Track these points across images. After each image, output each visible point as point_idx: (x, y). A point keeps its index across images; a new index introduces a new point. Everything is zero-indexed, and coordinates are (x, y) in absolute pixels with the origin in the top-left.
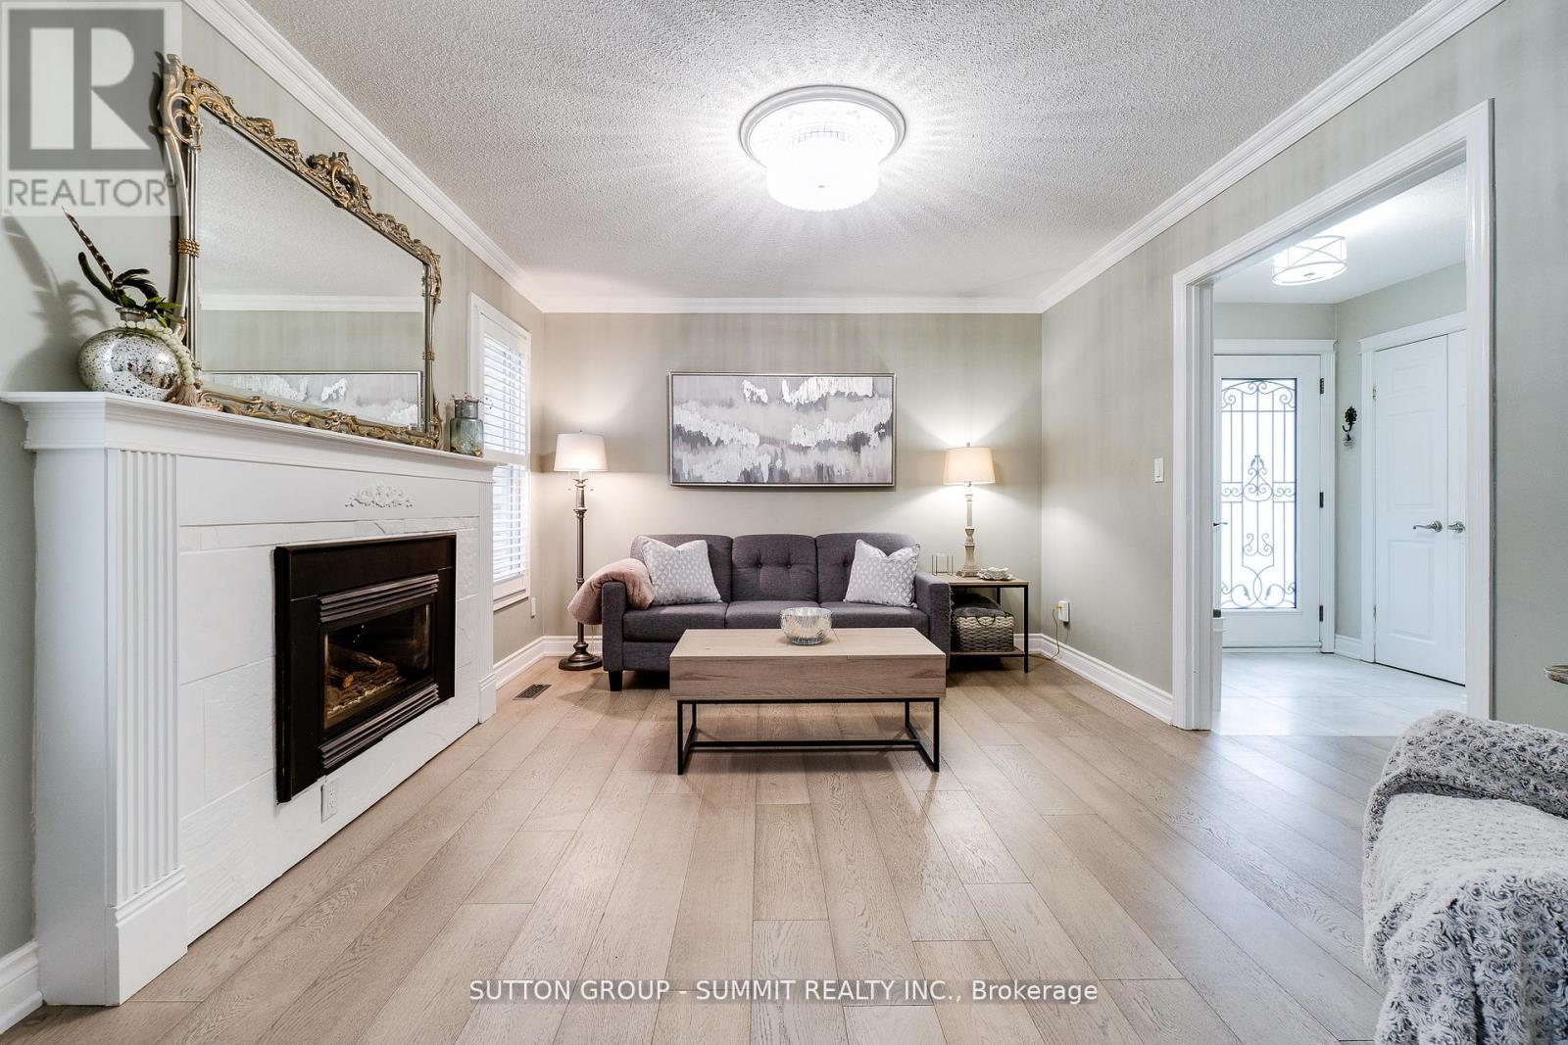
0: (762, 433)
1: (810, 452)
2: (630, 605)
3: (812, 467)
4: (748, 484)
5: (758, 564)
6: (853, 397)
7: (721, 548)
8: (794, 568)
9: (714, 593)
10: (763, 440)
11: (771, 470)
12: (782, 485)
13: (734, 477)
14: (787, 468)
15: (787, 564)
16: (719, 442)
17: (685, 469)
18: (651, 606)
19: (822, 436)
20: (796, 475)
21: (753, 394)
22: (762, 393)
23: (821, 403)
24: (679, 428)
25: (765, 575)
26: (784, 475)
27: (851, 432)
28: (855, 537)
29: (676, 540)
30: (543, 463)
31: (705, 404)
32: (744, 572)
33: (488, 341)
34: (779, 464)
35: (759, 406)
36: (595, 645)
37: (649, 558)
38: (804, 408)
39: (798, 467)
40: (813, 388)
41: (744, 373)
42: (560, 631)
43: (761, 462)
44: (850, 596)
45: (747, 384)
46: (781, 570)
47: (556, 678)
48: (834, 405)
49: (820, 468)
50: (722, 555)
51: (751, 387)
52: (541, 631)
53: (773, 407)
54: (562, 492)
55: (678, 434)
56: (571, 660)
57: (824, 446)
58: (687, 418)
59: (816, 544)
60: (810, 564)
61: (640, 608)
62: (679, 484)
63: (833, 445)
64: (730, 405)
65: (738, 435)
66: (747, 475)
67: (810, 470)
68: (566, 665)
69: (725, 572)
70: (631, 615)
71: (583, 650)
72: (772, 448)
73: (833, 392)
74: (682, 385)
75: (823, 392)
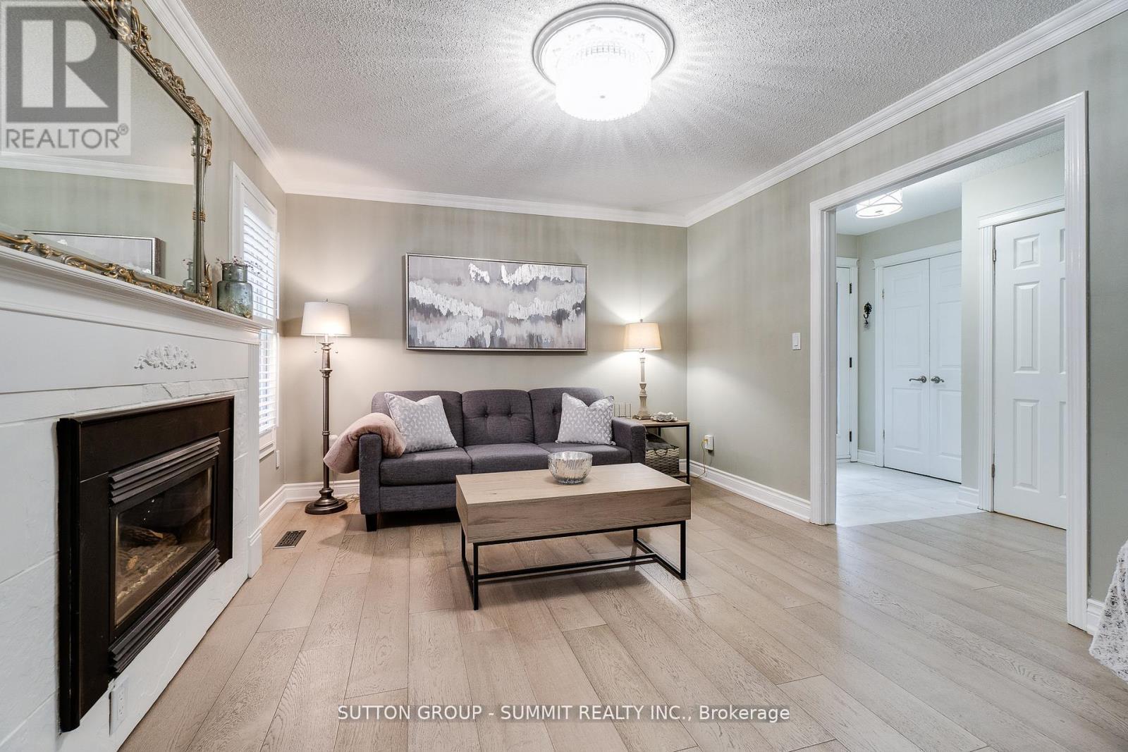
0: (485, 307)
1: (523, 323)
2: (386, 454)
3: (525, 335)
4: (474, 349)
5: (485, 414)
6: (557, 282)
7: (453, 402)
8: (515, 417)
9: (451, 440)
10: (486, 313)
11: (492, 337)
12: (501, 350)
13: (461, 343)
14: (505, 336)
15: (509, 414)
16: (449, 314)
17: (419, 337)
18: (408, 453)
19: (532, 310)
20: (512, 342)
21: (477, 275)
22: (485, 274)
23: (532, 285)
24: (414, 301)
25: (492, 423)
26: (503, 341)
27: (555, 309)
28: (561, 391)
29: (416, 395)
30: (289, 327)
31: (437, 281)
32: (474, 421)
33: (246, 212)
34: (499, 333)
35: (483, 285)
36: (348, 488)
37: (396, 411)
38: (519, 288)
39: (514, 335)
40: (525, 273)
41: (470, 254)
42: (302, 478)
43: (485, 331)
44: (562, 437)
45: (472, 267)
46: (504, 418)
47: (305, 522)
48: (542, 286)
49: (531, 337)
50: (454, 406)
51: (476, 269)
52: (284, 479)
53: (494, 286)
54: (305, 354)
55: (410, 306)
56: (317, 504)
57: (535, 319)
58: (420, 292)
59: (532, 396)
60: (528, 413)
61: (395, 456)
62: (413, 347)
63: (542, 318)
64: (459, 283)
65: (465, 308)
66: (473, 341)
67: (523, 338)
68: (313, 509)
69: (458, 422)
70: (387, 464)
71: (329, 496)
72: (493, 320)
73: (541, 277)
74: (416, 265)
75: (534, 276)
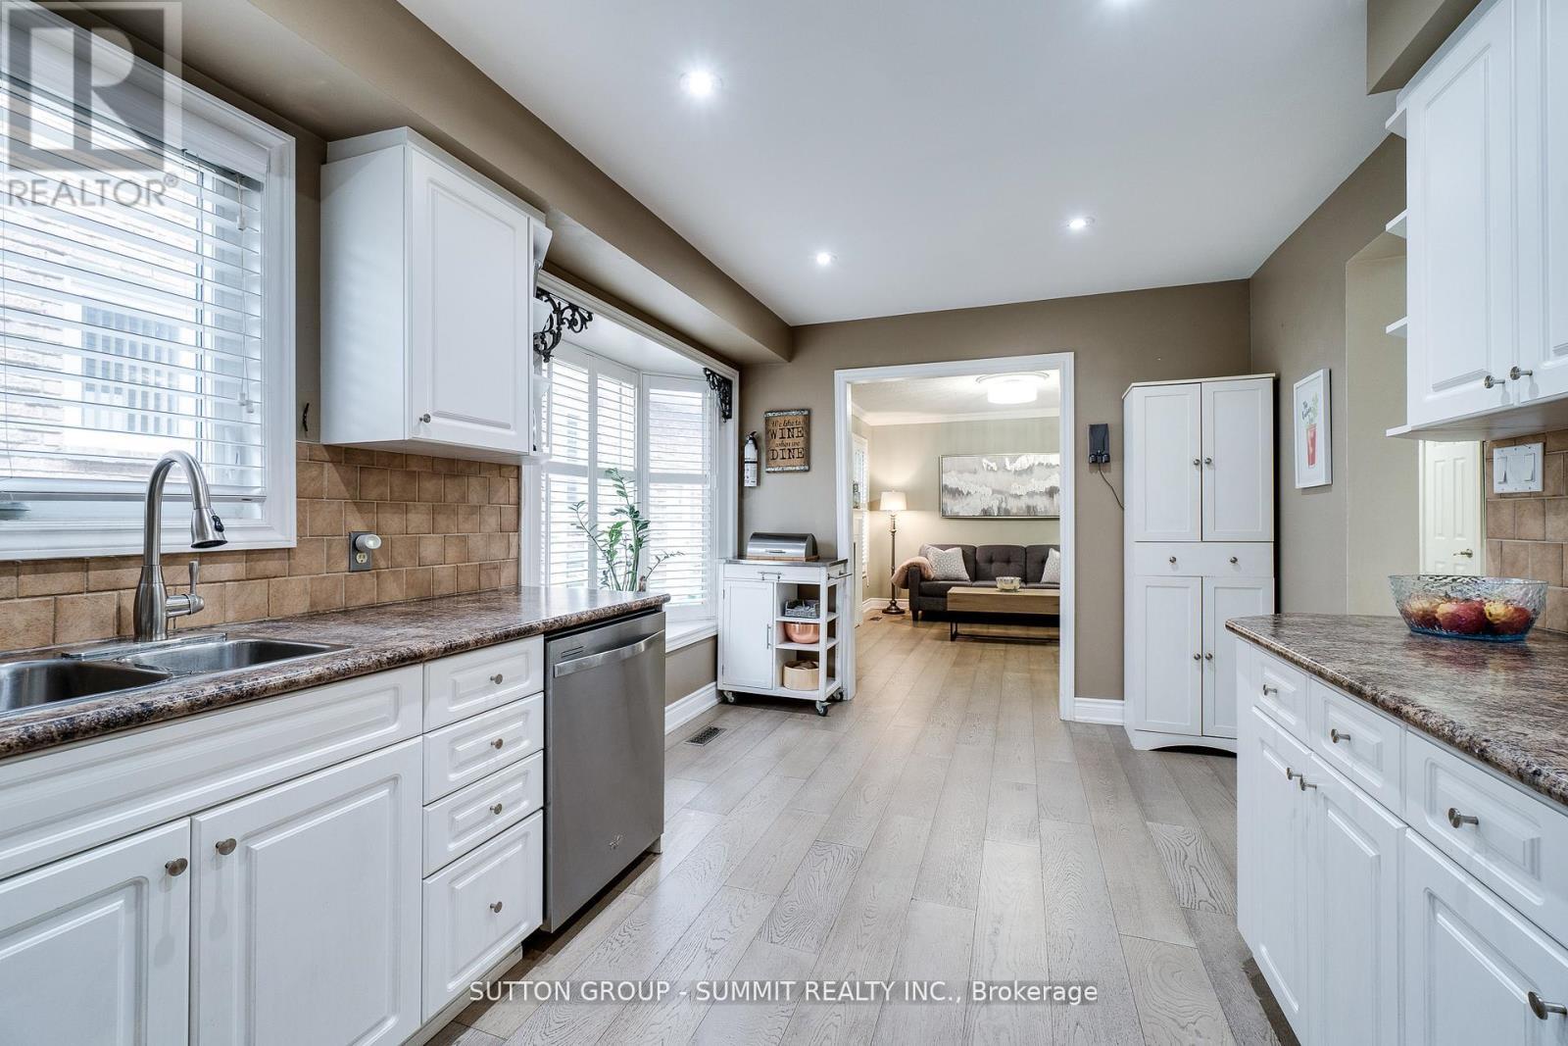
0: (994, 487)
1: (1022, 498)
2: (923, 579)
3: (1024, 506)
4: (986, 516)
5: (991, 561)
6: (1049, 466)
7: (969, 552)
8: (1012, 564)
9: (966, 576)
10: (994, 492)
11: (999, 509)
12: (1005, 517)
13: (978, 513)
14: (1008, 507)
15: (1008, 562)
16: (969, 493)
17: (949, 509)
18: (933, 580)
19: (1030, 489)
20: (1014, 511)
21: (988, 466)
22: (993, 465)
23: (1030, 470)
24: (946, 486)
25: (995, 567)
26: (1007, 512)
27: (1048, 486)
28: (1049, 547)
29: (944, 547)
30: (873, 506)
31: (961, 472)
32: (983, 565)
34: (1004, 505)
35: (992, 473)
36: (904, 603)
37: (930, 556)
38: (1019, 473)
39: (1015, 506)
40: (1025, 460)
41: (983, 453)
42: (880, 595)
43: (994, 505)
44: (1043, 580)
45: (985, 461)
46: (1005, 564)
47: (881, 615)
48: (1036, 470)
49: (1028, 507)
50: (970, 555)
51: (987, 462)
52: (871, 595)
53: (1000, 472)
54: (881, 521)
55: (944, 489)
56: (888, 609)
57: (1031, 494)
58: (950, 480)
59: (1026, 550)
60: (1022, 561)
61: (928, 580)
62: (945, 516)
63: (1037, 494)
64: (975, 472)
65: (980, 490)
66: (985, 512)
68: (884, 611)
69: (972, 565)
70: (924, 584)
71: (894, 604)
72: (999, 496)
73: (1037, 463)
74: (947, 462)
75: (1031, 463)
